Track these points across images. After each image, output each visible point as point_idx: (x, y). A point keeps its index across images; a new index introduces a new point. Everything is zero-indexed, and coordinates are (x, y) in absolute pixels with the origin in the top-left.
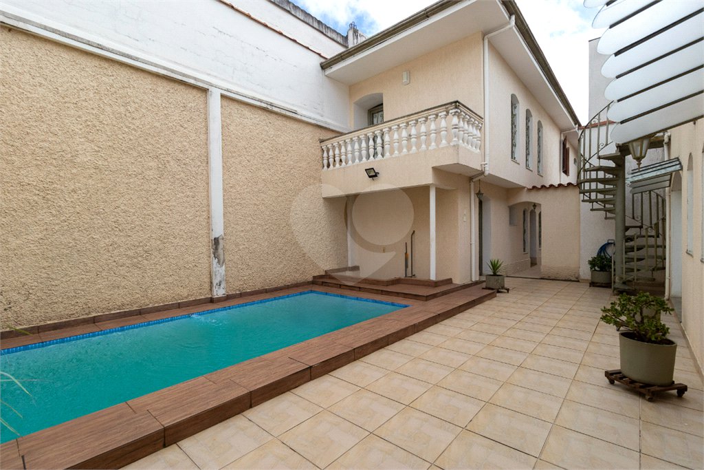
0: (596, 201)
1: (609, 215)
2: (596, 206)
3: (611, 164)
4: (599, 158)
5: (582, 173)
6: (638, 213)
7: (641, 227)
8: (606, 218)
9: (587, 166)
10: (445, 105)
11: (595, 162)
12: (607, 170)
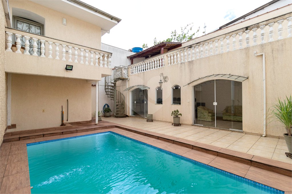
0: (109, 94)
1: (112, 99)
2: (109, 96)
3: (113, 85)
4: (111, 83)
5: (107, 87)
6: (118, 98)
7: (119, 102)
8: (111, 100)
9: (108, 85)
10: (109, 52)
11: (110, 84)
12: (112, 86)
